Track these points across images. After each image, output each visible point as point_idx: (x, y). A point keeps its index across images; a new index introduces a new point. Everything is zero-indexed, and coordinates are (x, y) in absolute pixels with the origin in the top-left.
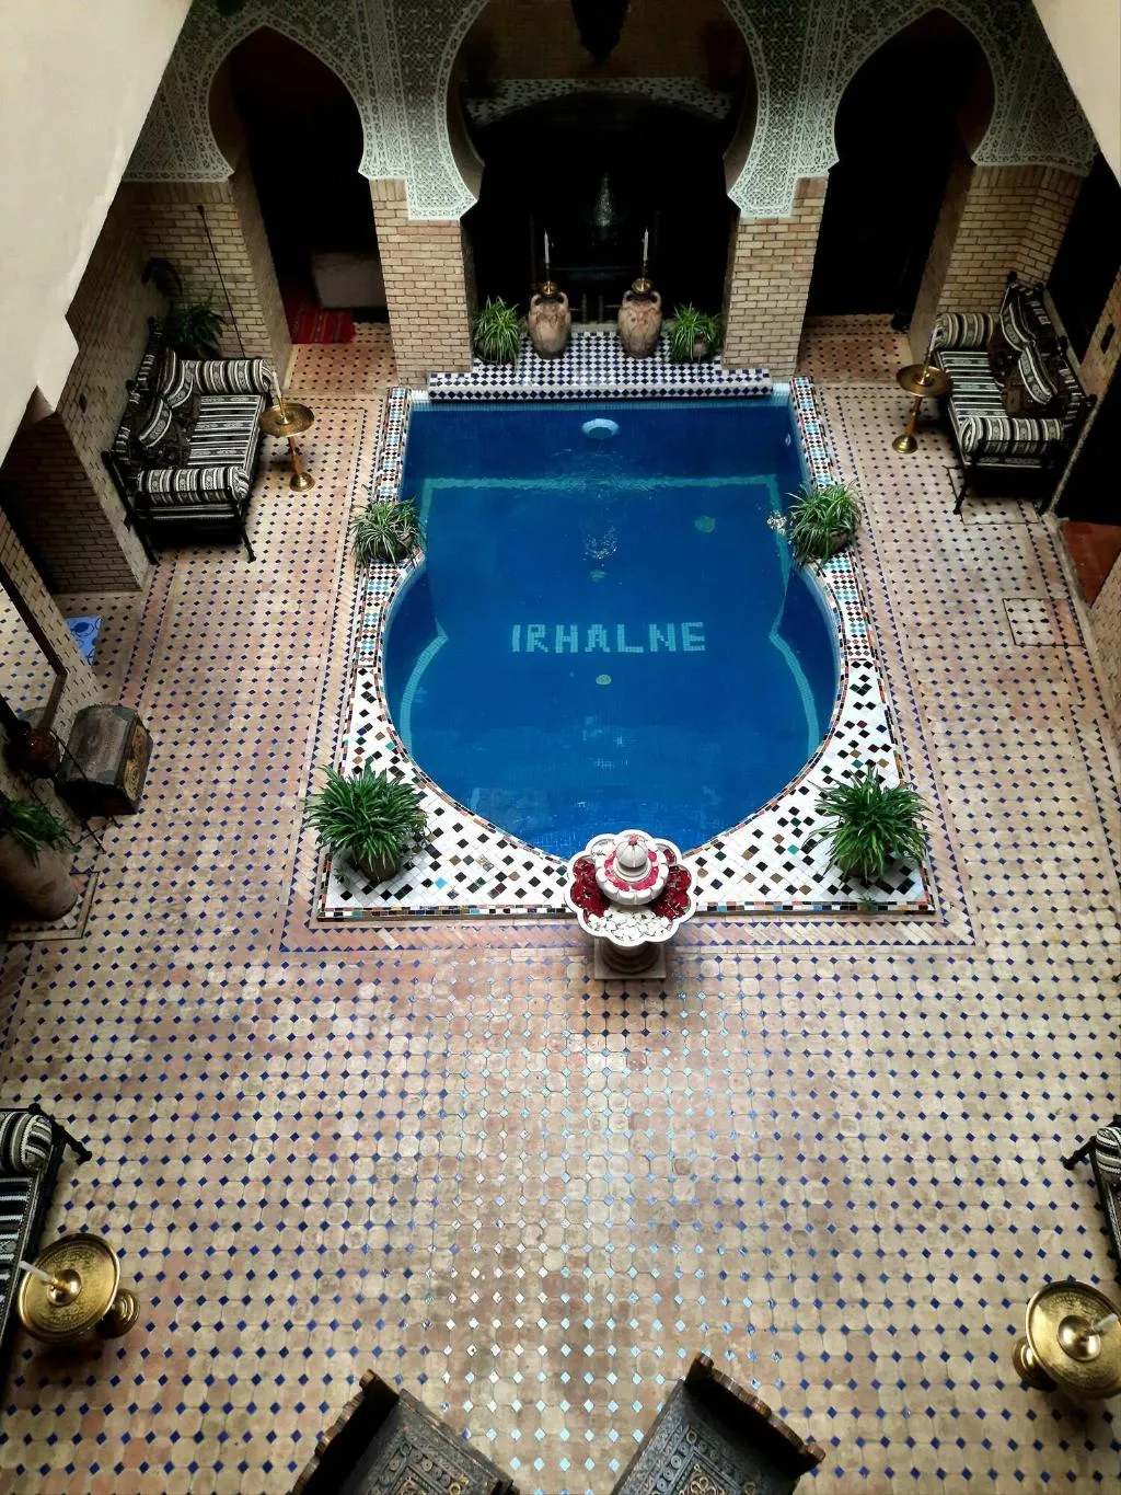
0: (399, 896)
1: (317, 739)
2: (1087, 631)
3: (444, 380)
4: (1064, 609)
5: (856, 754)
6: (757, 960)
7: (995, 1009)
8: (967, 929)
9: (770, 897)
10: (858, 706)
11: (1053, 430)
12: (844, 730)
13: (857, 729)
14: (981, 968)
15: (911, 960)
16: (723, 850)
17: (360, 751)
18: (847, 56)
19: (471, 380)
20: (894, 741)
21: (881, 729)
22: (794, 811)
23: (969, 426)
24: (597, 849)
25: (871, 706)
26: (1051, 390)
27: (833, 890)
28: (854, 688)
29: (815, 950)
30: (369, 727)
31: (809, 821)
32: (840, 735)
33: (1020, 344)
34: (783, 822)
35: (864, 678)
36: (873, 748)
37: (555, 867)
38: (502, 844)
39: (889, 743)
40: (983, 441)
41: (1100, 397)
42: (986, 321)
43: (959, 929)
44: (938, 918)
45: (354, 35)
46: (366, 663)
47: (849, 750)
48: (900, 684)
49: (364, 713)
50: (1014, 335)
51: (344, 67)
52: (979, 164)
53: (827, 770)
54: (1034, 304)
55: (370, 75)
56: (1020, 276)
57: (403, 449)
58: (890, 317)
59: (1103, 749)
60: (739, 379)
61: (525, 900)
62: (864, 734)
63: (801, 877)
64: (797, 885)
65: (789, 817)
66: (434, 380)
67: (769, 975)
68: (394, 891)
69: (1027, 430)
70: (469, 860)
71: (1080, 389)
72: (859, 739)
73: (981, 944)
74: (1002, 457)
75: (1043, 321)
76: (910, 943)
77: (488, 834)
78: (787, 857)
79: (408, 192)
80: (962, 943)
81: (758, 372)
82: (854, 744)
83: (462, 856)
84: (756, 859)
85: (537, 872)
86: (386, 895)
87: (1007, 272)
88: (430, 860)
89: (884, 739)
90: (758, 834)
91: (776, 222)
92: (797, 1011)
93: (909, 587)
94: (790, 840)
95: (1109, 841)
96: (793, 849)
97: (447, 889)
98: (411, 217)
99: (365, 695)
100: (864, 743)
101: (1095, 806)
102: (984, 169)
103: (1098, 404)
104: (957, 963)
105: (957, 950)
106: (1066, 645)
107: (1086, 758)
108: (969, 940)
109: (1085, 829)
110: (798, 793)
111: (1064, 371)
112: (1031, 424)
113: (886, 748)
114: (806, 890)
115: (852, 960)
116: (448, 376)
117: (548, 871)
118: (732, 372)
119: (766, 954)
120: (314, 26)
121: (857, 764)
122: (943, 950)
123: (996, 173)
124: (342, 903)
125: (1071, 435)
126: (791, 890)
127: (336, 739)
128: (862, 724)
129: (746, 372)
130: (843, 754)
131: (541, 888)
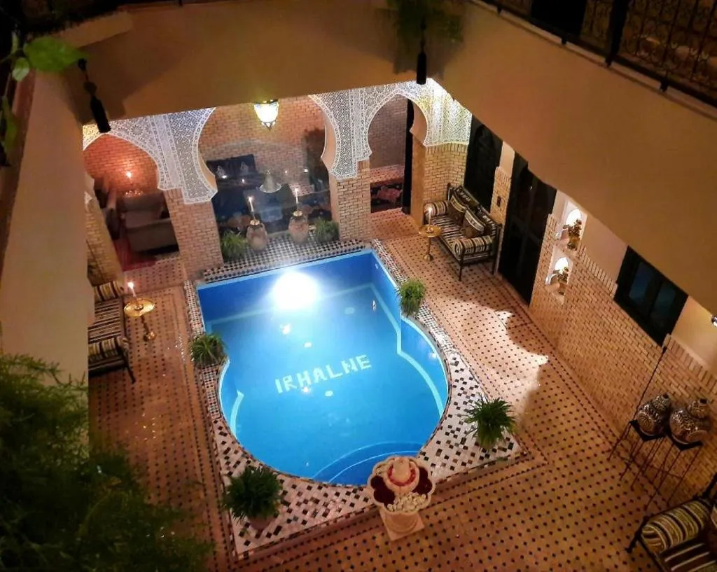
0: (276, 533)
1: (201, 465)
2: (531, 317)
3: (211, 272)
4: (518, 309)
5: (465, 393)
6: (462, 504)
7: (569, 490)
8: (543, 458)
9: (456, 470)
10: (457, 371)
11: (489, 240)
12: (455, 384)
13: (461, 382)
14: (556, 474)
15: (527, 480)
16: (426, 455)
17: (228, 463)
18: (368, 114)
19: (225, 269)
20: (478, 383)
21: (471, 379)
22: (450, 427)
23: (456, 245)
24: (379, 470)
25: (462, 370)
26: (482, 225)
27: (481, 458)
28: (452, 364)
29: (484, 490)
30: (229, 449)
31: (458, 430)
32: (455, 387)
33: (463, 210)
34: (447, 434)
35: (455, 359)
36: (471, 388)
37: (351, 490)
38: (320, 488)
39: (477, 384)
40: (464, 250)
41: (504, 224)
42: (445, 203)
43: (539, 459)
44: (529, 457)
45: (150, 132)
46: (215, 417)
47: (461, 392)
48: (469, 357)
49: (224, 443)
50: (459, 207)
51: (147, 145)
52: (427, 146)
53: (456, 404)
54: (462, 194)
55: (160, 147)
56: (452, 184)
57: (200, 308)
58: (401, 208)
59: (559, 363)
60: (349, 245)
61: (342, 513)
62: (465, 383)
63: (465, 457)
64: (466, 461)
65: (449, 430)
66: (206, 273)
67: (470, 510)
68: (272, 531)
69: (478, 241)
70: (306, 502)
71: (494, 222)
72: (464, 386)
73: (551, 463)
74: (473, 255)
75: (468, 200)
76: (523, 472)
77: (311, 485)
78: (455, 449)
79: (183, 193)
80: (543, 465)
81: (356, 240)
82: (462, 389)
83: (301, 500)
84: (443, 455)
85: (343, 495)
86: (269, 535)
87: (446, 184)
88: (285, 508)
89: (473, 383)
90: (439, 442)
91: (352, 180)
92: (489, 522)
93: (454, 315)
94: (454, 441)
95: (579, 401)
96: (457, 445)
97: (300, 521)
98: (186, 203)
99: (221, 434)
100: (467, 387)
101: (567, 388)
102: (428, 148)
103: (503, 227)
104: (546, 475)
105: (543, 469)
106: (526, 324)
107: (555, 368)
108: (546, 462)
109: (568, 398)
110: (448, 418)
111: (485, 217)
112: (478, 239)
113: (477, 387)
114: (470, 462)
115: (503, 489)
116: (212, 270)
117: (348, 494)
118: (345, 242)
119: (465, 499)
120: (130, 131)
121: (467, 397)
122: (538, 471)
123: (434, 149)
124: (246, 548)
125: (496, 240)
126: (464, 464)
127: (211, 462)
128: (462, 379)
129: (351, 241)
130: (460, 395)
131: (348, 503)
